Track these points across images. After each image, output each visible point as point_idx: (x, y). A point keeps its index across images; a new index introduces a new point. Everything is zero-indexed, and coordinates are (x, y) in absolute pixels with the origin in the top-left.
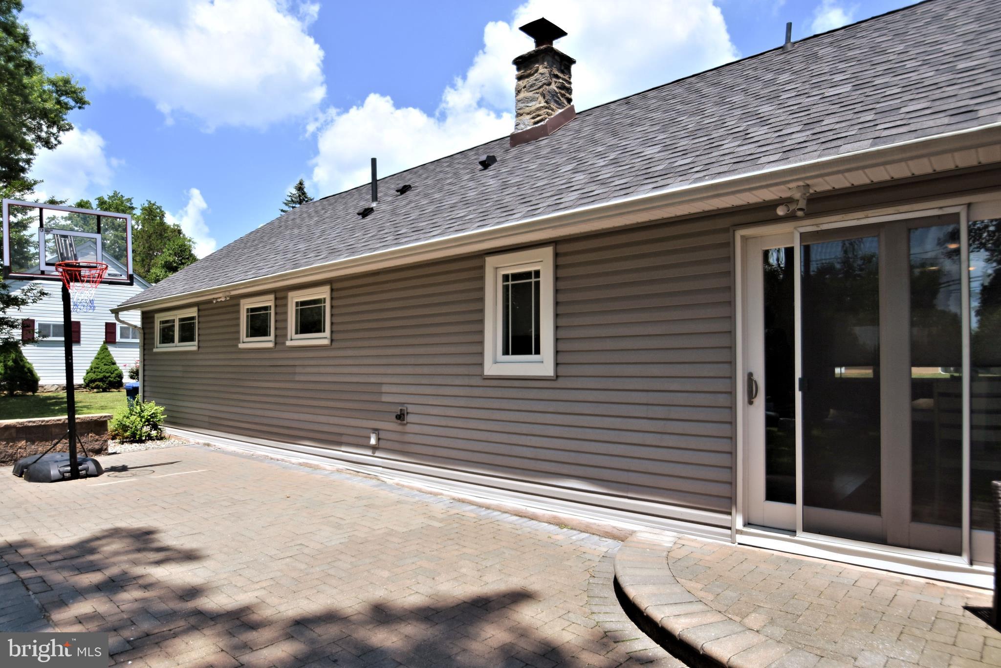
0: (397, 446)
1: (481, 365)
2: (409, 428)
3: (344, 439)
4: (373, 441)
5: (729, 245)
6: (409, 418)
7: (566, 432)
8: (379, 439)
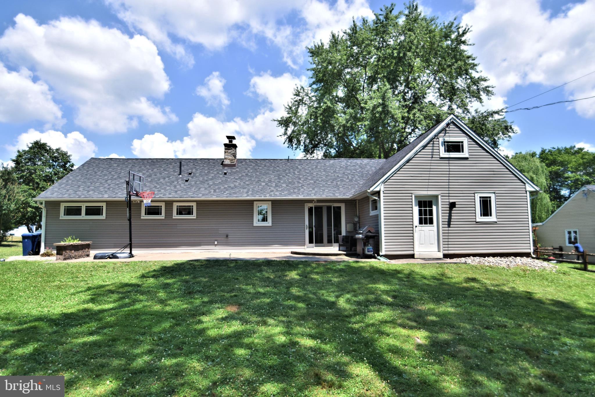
0: (224, 243)
1: (253, 224)
2: (230, 239)
3: (202, 244)
4: (216, 243)
5: (304, 205)
6: (229, 236)
7: (274, 236)
8: (217, 242)
